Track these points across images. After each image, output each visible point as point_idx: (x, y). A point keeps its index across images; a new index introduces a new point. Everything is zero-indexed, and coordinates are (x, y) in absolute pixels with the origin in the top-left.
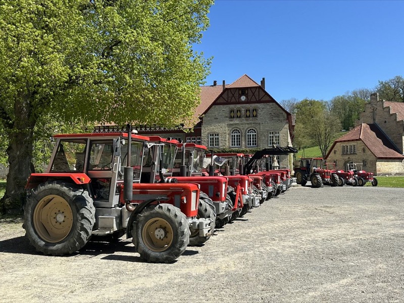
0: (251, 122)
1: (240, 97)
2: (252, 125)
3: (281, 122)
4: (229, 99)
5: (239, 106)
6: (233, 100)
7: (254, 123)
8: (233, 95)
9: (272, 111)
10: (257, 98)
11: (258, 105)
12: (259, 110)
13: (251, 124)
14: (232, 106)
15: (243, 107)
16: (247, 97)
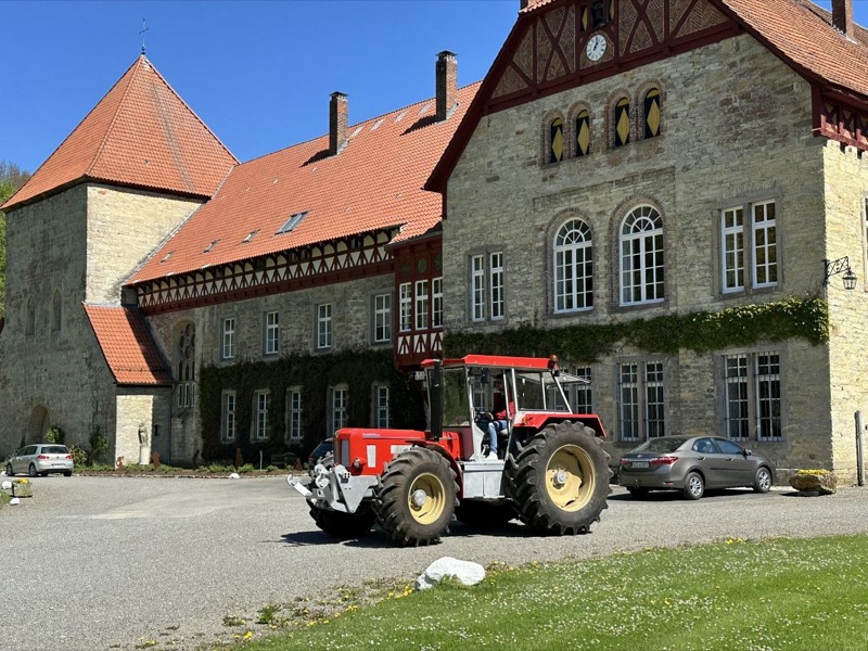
0: (632, 168)
1: (582, 47)
2: (641, 185)
3: (784, 140)
4: (541, 65)
5: (579, 93)
6: (556, 70)
7: (646, 175)
8: (555, 42)
9: (732, 87)
10: (659, 28)
11: (667, 68)
12: (671, 97)
13: (633, 178)
14: (552, 103)
15: (596, 97)
16: (613, 38)
